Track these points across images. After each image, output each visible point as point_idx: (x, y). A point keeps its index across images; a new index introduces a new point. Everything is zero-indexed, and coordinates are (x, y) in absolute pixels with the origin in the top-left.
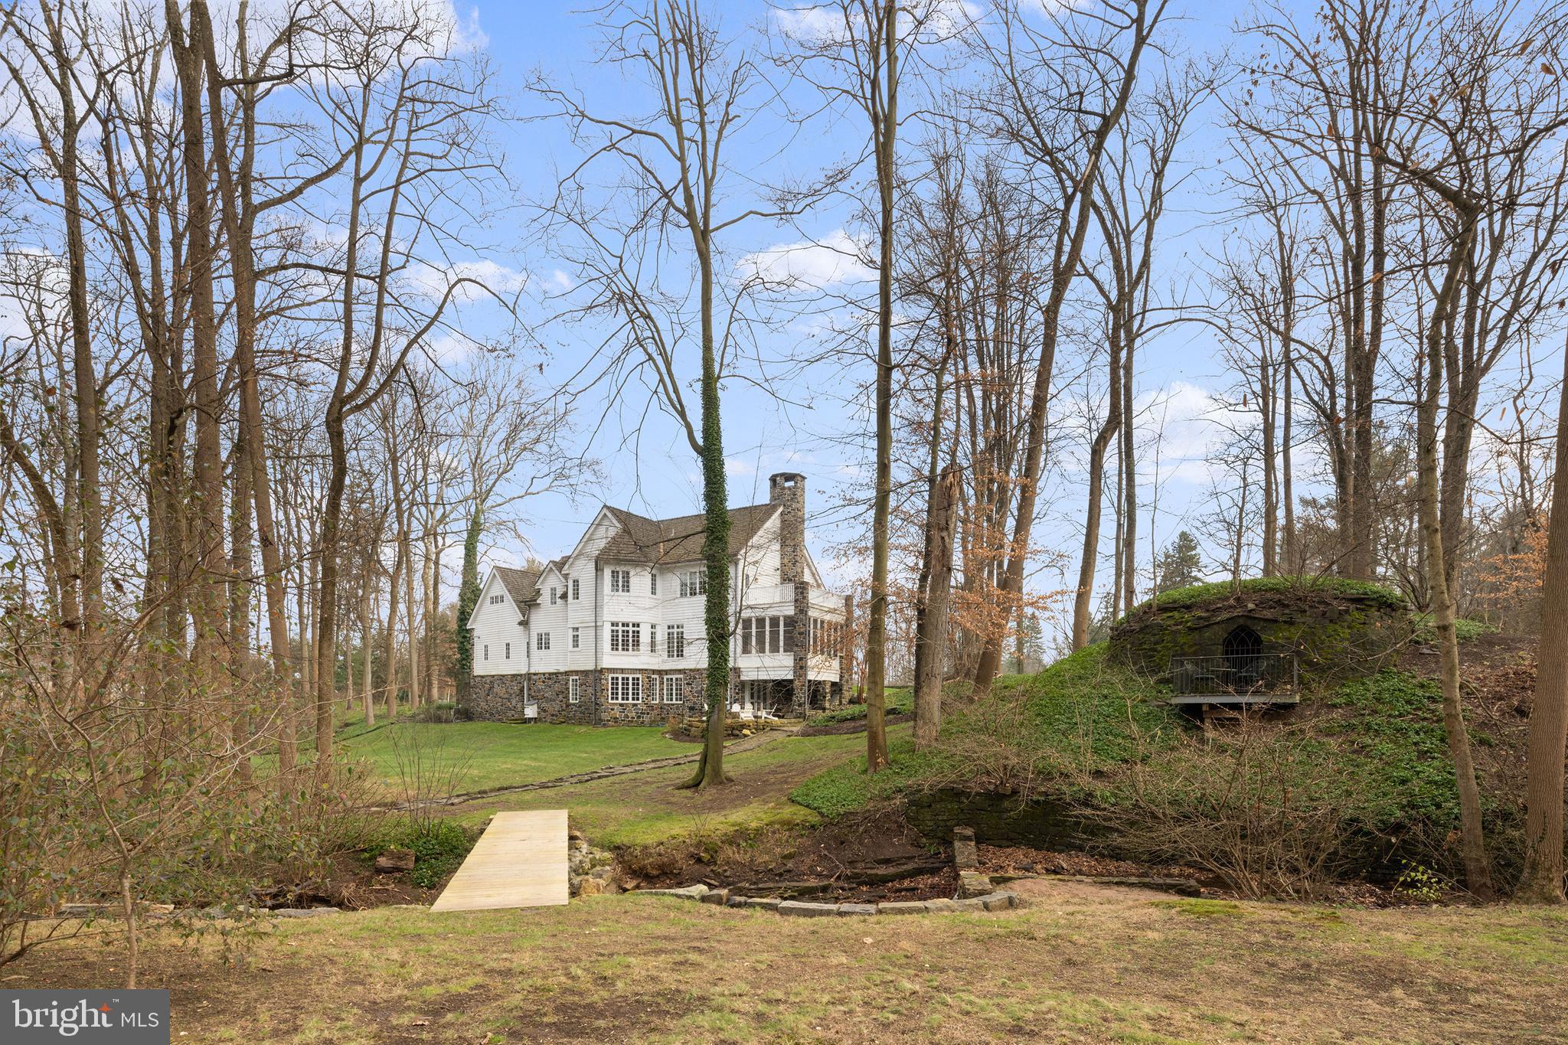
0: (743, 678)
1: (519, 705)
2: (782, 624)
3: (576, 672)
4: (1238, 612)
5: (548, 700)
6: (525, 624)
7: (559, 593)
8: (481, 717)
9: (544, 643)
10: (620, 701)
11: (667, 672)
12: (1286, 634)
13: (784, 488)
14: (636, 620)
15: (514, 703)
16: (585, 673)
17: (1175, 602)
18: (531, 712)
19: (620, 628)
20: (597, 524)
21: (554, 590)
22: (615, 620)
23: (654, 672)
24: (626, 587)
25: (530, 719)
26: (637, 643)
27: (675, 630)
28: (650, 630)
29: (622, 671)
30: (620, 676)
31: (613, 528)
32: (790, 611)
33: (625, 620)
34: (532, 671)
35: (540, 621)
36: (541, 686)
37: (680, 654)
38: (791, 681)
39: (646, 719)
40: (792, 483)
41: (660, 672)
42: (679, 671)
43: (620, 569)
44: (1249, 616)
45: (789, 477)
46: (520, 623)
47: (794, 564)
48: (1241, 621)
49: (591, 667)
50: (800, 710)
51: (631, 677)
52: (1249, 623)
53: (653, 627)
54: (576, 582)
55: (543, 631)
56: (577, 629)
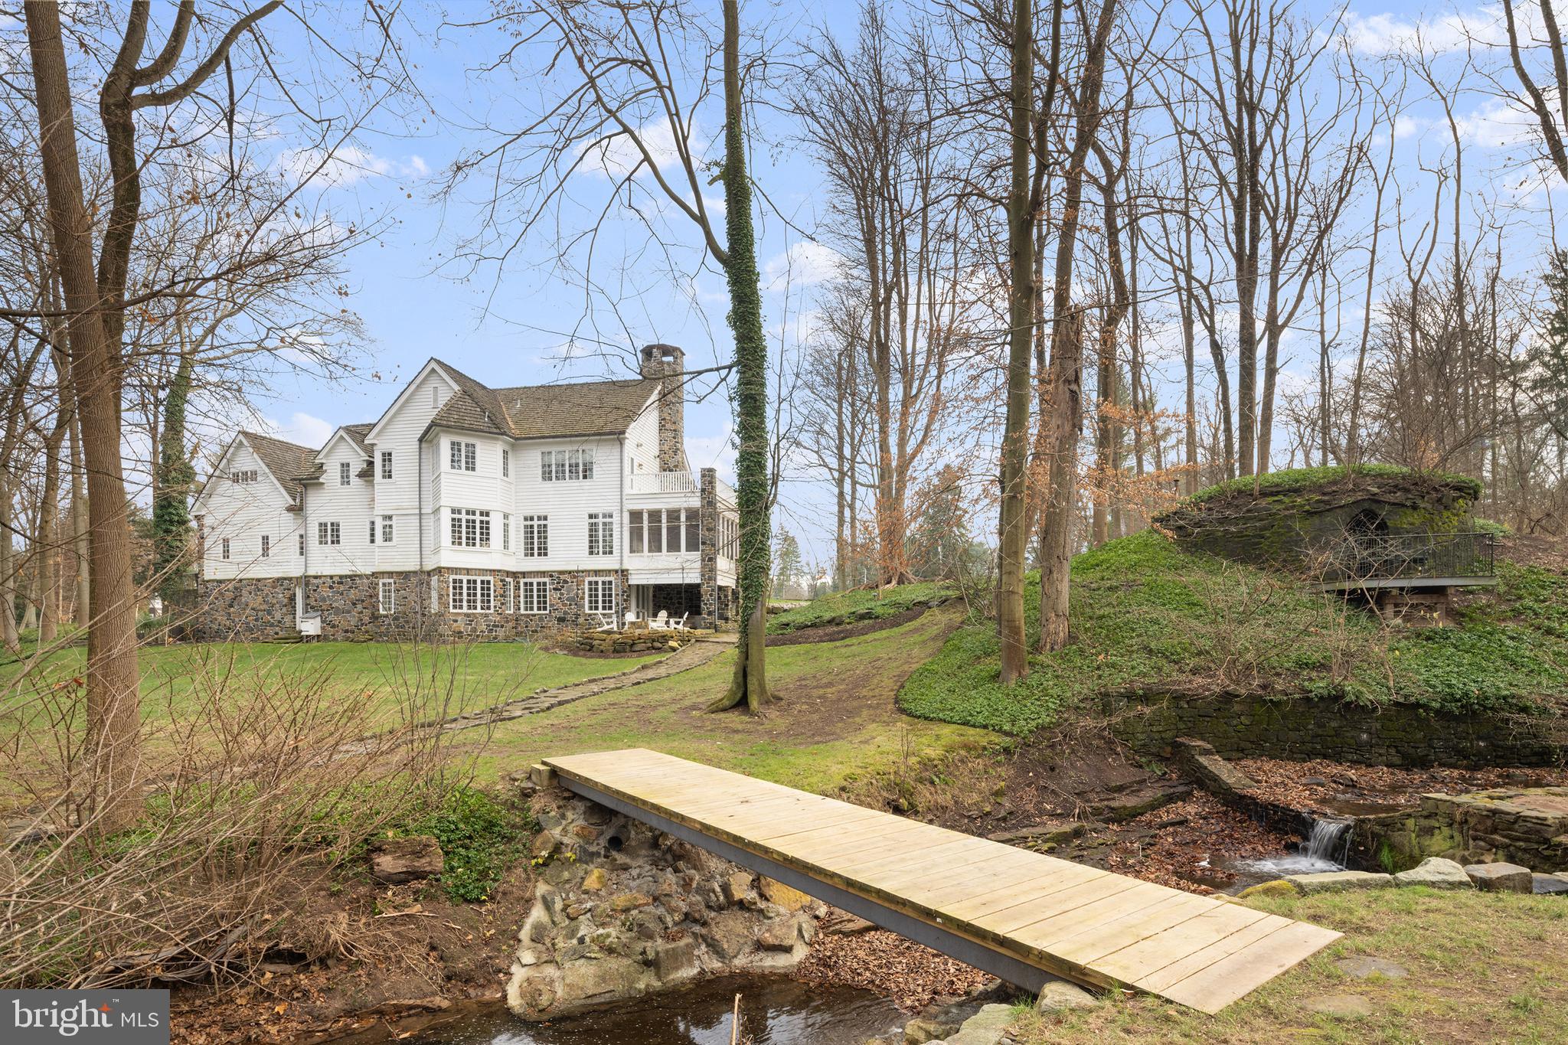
0: (631, 582)
1: (288, 619)
2: (683, 518)
3: (390, 574)
4: (1359, 496)
5: (337, 611)
6: (297, 510)
7: (354, 470)
8: (218, 636)
9: (331, 533)
10: (465, 610)
11: (524, 574)
12: (1410, 519)
13: (662, 363)
14: (485, 508)
15: (278, 616)
16: (405, 575)
17: (1277, 485)
18: (310, 627)
19: (464, 517)
20: (418, 384)
21: (345, 466)
22: (457, 505)
23: (508, 574)
24: (471, 466)
25: (309, 639)
26: (486, 537)
27: (535, 523)
28: (502, 521)
29: (468, 571)
30: (465, 578)
31: (446, 392)
32: (695, 502)
33: (471, 506)
34: (311, 572)
35: (321, 506)
36: (326, 592)
37: (543, 552)
38: (698, 586)
39: (501, 633)
40: (670, 359)
41: (514, 575)
42: (543, 574)
43: (464, 440)
44: (1374, 500)
45: (666, 350)
46: (290, 509)
47: (675, 453)
48: (1366, 505)
49: (412, 565)
50: (710, 619)
51: (479, 579)
52: (1374, 507)
53: (506, 516)
54: (387, 457)
55: (329, 520)
56: (390, 518)
